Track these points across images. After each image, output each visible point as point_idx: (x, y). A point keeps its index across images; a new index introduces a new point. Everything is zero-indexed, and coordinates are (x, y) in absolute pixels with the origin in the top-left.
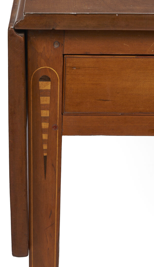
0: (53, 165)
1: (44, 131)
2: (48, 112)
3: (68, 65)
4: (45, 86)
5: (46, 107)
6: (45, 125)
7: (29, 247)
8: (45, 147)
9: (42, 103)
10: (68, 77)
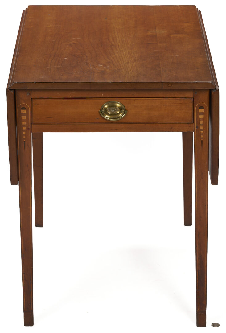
0: (28, 145)
1: (23, 131)
2: (25, 123)
3: (33, 103)
4: (24, 111)
5: (24, 120)
6: (24, 128)
7: (19, 180)
8: (24, 137)
9: (22, 119)
10: (34, 108)
